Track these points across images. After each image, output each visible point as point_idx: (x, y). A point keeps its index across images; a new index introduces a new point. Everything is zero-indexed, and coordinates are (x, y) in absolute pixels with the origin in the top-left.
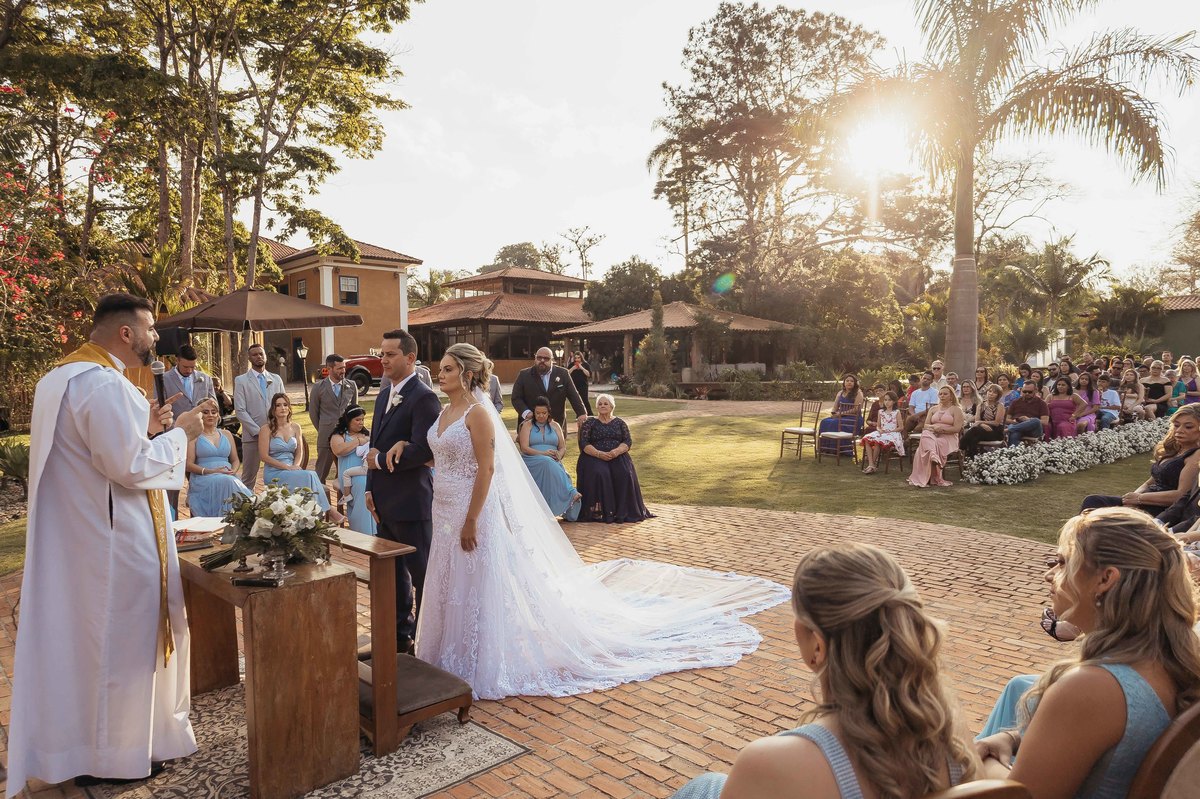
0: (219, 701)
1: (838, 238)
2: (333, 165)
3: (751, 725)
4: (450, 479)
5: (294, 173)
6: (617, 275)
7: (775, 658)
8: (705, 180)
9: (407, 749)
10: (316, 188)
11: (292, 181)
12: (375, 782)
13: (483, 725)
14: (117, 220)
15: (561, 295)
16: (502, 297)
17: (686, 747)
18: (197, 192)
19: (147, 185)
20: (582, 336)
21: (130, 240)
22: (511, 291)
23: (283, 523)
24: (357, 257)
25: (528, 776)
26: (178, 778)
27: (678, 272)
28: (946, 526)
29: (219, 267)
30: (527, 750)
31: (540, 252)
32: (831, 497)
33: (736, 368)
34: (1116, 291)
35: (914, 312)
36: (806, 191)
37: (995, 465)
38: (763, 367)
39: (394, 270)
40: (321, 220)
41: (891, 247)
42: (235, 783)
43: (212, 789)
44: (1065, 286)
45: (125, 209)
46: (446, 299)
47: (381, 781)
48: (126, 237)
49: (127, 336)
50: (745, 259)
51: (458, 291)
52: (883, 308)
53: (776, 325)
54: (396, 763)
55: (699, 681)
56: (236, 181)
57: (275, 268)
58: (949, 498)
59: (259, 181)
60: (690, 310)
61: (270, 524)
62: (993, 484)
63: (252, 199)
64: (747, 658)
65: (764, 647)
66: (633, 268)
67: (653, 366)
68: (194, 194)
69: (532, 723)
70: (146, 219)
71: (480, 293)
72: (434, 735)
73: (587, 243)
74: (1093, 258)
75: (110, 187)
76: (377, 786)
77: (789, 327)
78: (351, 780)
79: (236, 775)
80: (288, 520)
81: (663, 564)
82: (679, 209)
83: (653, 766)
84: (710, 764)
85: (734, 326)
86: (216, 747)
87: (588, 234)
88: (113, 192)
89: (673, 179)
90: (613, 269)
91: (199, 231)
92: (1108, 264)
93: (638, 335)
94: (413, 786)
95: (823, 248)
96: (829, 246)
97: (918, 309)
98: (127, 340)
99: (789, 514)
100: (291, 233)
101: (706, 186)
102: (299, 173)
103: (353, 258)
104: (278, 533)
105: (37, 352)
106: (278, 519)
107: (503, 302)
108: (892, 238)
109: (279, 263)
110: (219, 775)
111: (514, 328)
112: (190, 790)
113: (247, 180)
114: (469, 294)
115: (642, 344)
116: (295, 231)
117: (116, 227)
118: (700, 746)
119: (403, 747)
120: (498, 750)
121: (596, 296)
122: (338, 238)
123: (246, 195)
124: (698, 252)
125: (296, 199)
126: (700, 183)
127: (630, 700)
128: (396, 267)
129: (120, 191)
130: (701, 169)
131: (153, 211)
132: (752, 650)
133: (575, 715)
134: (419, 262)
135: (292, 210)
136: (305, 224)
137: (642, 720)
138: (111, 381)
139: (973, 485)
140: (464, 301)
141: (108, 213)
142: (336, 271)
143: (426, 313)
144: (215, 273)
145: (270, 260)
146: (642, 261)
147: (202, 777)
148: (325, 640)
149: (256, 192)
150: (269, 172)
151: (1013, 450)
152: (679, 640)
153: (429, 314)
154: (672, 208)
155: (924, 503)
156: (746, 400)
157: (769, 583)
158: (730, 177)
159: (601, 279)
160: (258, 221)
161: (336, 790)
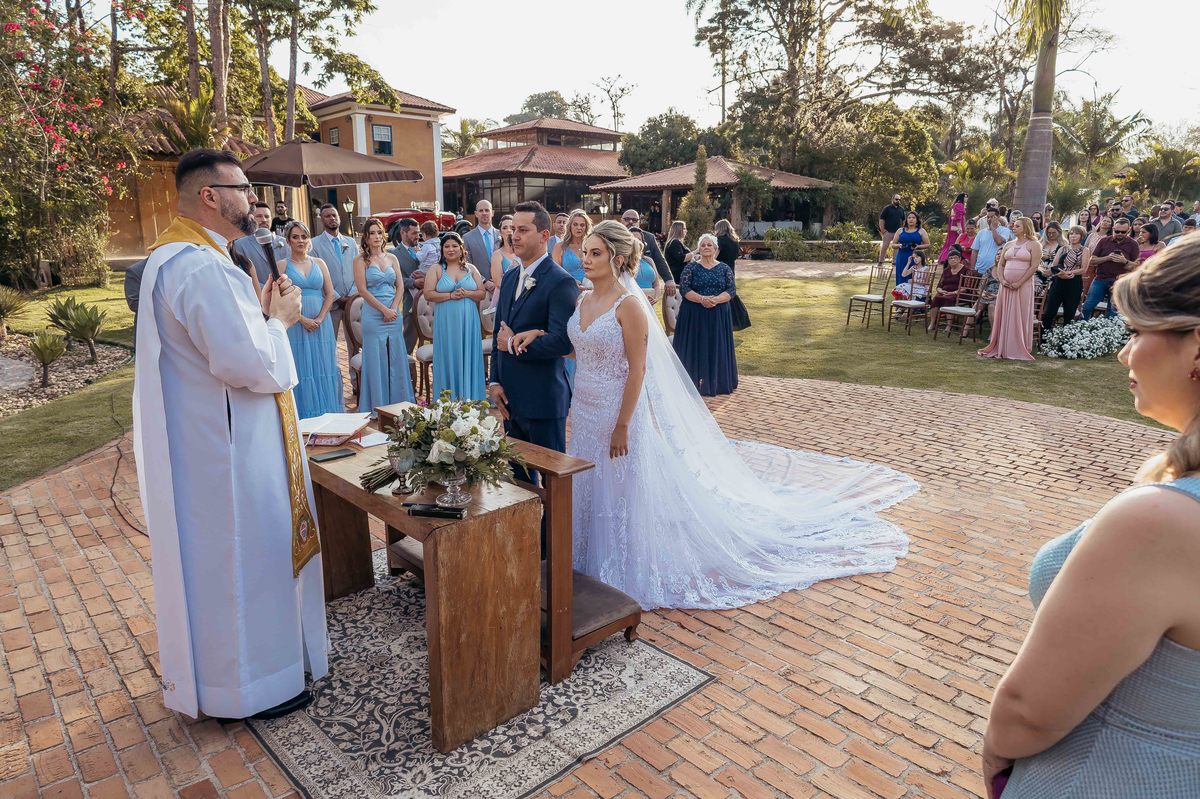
0: (359, 609)
1: (882, 91)
2: (370, 4)
3: (940, 648)
4: (597, 379)
5: (328, 13)
6: (653, 126)
7: (932, 563)
8: (749, 26)
9: (580, 672)
10: (353, 29)
11: (327, 21)
12: (560, 716)
13: (651, 643)
14: (141, 62)
15: (594, 147)
16: (536, 149)
17: (880, 675)
18: (226, 32)
19: (169, 23)
20: (615, 191)
21: (155, 84)
22: (545, 142)
23: (464, 445)
24: (397, 106)
25: (723, 711)
26: (343, 708)
27: (715, 125)
28: (1043, 406)
29: (253, 113)
30: (712, 678)
31: (569, 101)
32: (912, 370)
33: (774, 226)
34: (1157, 152)
35: (951, 170)
36: (853, 39)
37: (1076, 339)
38: (800, 225)
39: (427, 119)
40: (359, 65)
41: (934, 101)
42: (407, 714)
43: (383, 722)
44: (1105, 145)
45: (149, 50)
46: (478, 151)
47: (567, 717)
48: (151, 81)
49: (212, 199)
50: (786, 112)
51: (491, 141)
52: (919, 165)
53: (815, 182)
54: (574, 692)
55: (862, 590)
56: (268, 20)
57: (309, 115)
58: (1033, 373)
59: (294, 21)
60: (731, 166)
61: (452, 448)
62: (1071, 358)
63: (287, 42)
64: (903, 563)
65: (916, 549)
66: (670, 120)
67: (696, 224)
68: (223, 36)
69: (702, 641)
70: (174, 62)
71: (514, 144)
72: (603, 656)
73: (619, 93)
74: (1136, 116)
75: (131, 26)
76: (564, 722)
77: (828, 184)
78: (532, 714)
79: (405, 705)
80: (471, 442)
81: (770, 446)
82: (719, 57)
83: (853, 699)
84: (915, 698)
85: (774, 183)
86: (373, 667)
87: (621, 84)
88: (134, 32)
89: (715, 25)
90: (650, 120)
91: (230, 75)
92: (1150, 123)
93: (678, 192)
94: (604, 723)
95: (863, 101)
96: (869, 99)
97: (956, 168)
98: (211, 204)
99: (875, 388)
100: (328, 78)
101: (748, 33)
102: (335, 12)
103: (393, 107)
104: (462, 458)
105: (82, 204)
106: (458, 441)
107: (537, 154)
108: (936, 91)
109: (313, 109)
110: (386, 705)
111: (550, 182)
112: (360, 724)
113: (279, 19)
114: (502, 145)
115: (685, 201)
116: (332, 76)
117: (140, 70)
118: (896, 675)
119: (575, 671)
120: (680, 677)
121: (632, 149)
122: (377, 85)
123: (278, 36)
124: (738, 105)
125: (332, 41)
126: (742, 30)
127: (798, 614)
128: (429, 116)
129: (141, 30)
130: (745, 14)
131: (180, 52)
132: (903, 553)
133: (746, 632)
134: (453, 111)
135: (329, 53)
136: (343, 69)
137: (820, 638)
138: (206, 263)
139: (1052, 359)
140: (498, 153)
141: (131, 54)
142: (369, 118)
143: (460, 163)
144: (250, 120)
145: (304, 107)
146: (680, 113)
147: (369, 706)
148: (509, 571)
149: (291, 34)
150: (302, 11)
151: (1093, 323)
152: (823, 539)
153: (462, 166)
154: (713, 55)
155: (1009, 378)
156: (791, 260)
157: (888, 469)
158: (772, 24)
159: (636, 131)
160: (295, 65)
161: (522, 727)
